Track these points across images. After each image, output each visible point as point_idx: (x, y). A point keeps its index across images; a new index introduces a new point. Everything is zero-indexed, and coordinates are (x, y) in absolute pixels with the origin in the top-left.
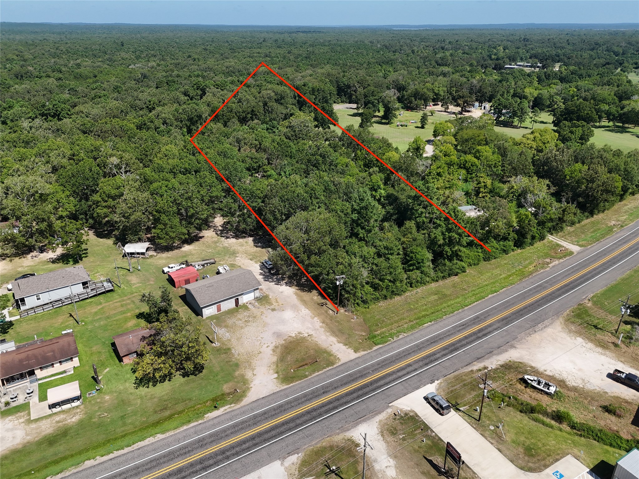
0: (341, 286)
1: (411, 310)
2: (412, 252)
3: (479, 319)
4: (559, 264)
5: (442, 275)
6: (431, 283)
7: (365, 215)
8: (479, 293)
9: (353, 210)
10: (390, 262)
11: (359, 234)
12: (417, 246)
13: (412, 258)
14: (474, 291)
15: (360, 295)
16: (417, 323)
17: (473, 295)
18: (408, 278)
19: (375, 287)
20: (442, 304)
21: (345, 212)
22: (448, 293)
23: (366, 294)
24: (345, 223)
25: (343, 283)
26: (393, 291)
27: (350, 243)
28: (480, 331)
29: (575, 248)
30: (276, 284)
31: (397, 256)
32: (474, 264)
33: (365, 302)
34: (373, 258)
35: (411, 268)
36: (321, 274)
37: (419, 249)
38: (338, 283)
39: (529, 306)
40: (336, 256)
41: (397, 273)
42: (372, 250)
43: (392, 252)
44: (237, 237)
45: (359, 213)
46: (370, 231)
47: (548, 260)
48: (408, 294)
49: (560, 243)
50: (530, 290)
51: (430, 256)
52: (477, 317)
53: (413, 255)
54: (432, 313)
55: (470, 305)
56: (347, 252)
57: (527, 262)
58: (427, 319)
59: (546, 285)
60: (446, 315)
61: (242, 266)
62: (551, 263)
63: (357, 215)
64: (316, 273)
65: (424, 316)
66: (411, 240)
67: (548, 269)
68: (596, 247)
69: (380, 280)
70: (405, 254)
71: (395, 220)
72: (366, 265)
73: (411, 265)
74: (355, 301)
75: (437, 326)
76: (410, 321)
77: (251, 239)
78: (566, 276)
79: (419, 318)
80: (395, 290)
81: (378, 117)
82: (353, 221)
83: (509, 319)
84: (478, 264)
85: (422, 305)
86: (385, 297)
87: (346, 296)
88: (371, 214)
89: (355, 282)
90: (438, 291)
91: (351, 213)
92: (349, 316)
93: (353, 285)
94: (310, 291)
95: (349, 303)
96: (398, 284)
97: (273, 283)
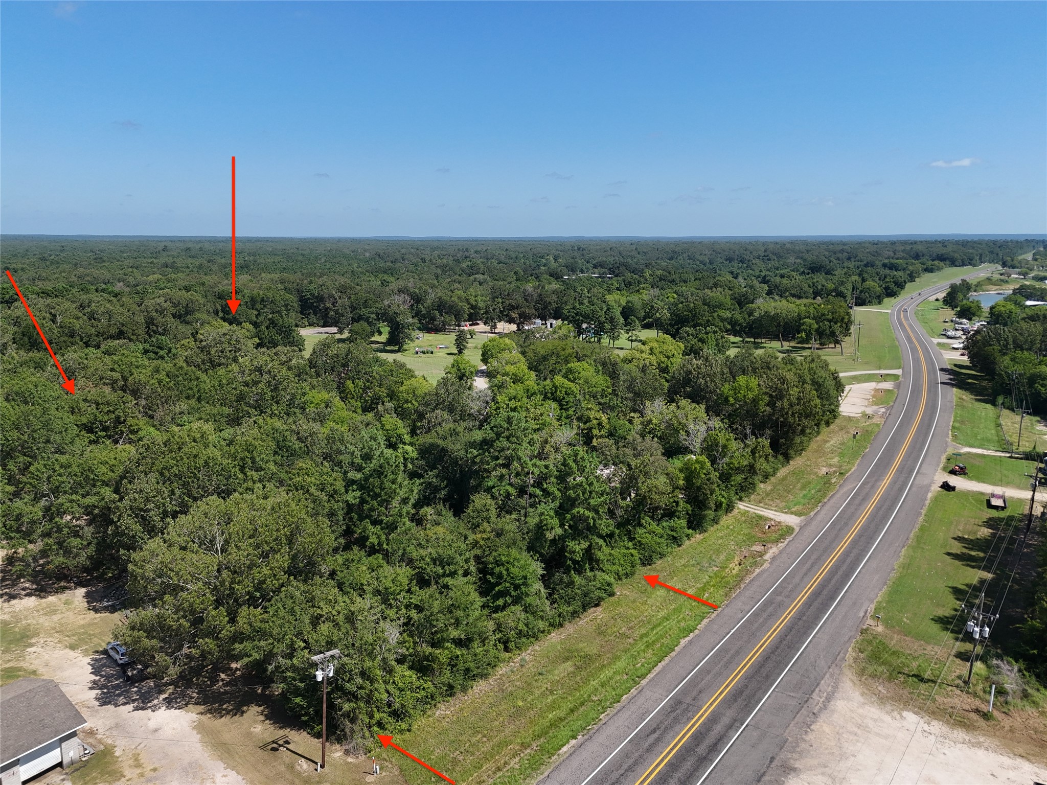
0: (329, 681)
1: (519, 712)
2: (498, 563)
3: (684, 706)
4: (781, 552)
5: (570, 609)
6: (549, 633)
7: (378, 491)
8: (657, 640)
9: (349, 483)
10: (451, 594)
11: (367, 538)
12: (508, 547)
13: (500, 576)
14: (646, 635)
15: (385, 696)
16: (542, 749)
17: (647, 646)
18: (499, 628)
19: (423, 667)
20: (586, 681)
21: (329, 489)
22: (593, 650)
23: (401, 690)
24: (331, 515)
25: (337, 672)
26: (468, 670)
27: (347, 564)
28: (698, 737)
29: (792, 520)
30: (137, 709)
31: (466, 579)
32: (627, 575)
33: (397, 715)
34: (409, 591)
35: (500, 602)
36: (269, 656)
37: (514, 552)
38: (320, 675)
39: (773, 653)
40: (311, 600)
41: (471, 619)
42: (404, 573)
43: (452, 568)
44: (41, 591)
45: (361, 488)
46: (391, 527)
47: (759, 548)
48: (502, 670)
49: (761, 513)
50: (755, 614)
51: (537, 568)
52: (677, 702)
53: (502, 569)
54: (572, 711)
55: (650, 672)
56: (340, 586)
57: (722, 557)
58: (565, 732)
59: (779, 598)
60: (604, 709)
61: (41, 670)
62: (765, 552)
63: (358, 494)
64: (256, 656)
65: (554, 724)
66: (492, 535)
67: (766, 565)
68: (823, 512)
69: (433, 645)
70: (484, 570)
71: (445, 500)
72: (391, 613)
73: (501, 594)
74: (371, 717)
75: (592, 747)
76: (524, 746)
77: (82, 591)
78: (806, 574)
79: (543, 733)
80: (472, 665)
81: (377, 342)
82: (350, 507)
83: (746, 692)
84: (633, 574)
85: (543, 695)
86: (450, 690)
87: (346, 707)
88: (394, 486)
89: (368, 664)
90: (569, 651)
91: (343, 490)
92: (356, 766)
93: (363, 674)
94: (238, 711)
95: (356, 728)
96: (477, 648)
97: (130, 707)
